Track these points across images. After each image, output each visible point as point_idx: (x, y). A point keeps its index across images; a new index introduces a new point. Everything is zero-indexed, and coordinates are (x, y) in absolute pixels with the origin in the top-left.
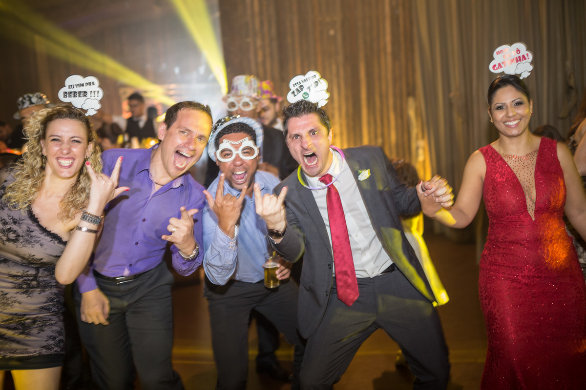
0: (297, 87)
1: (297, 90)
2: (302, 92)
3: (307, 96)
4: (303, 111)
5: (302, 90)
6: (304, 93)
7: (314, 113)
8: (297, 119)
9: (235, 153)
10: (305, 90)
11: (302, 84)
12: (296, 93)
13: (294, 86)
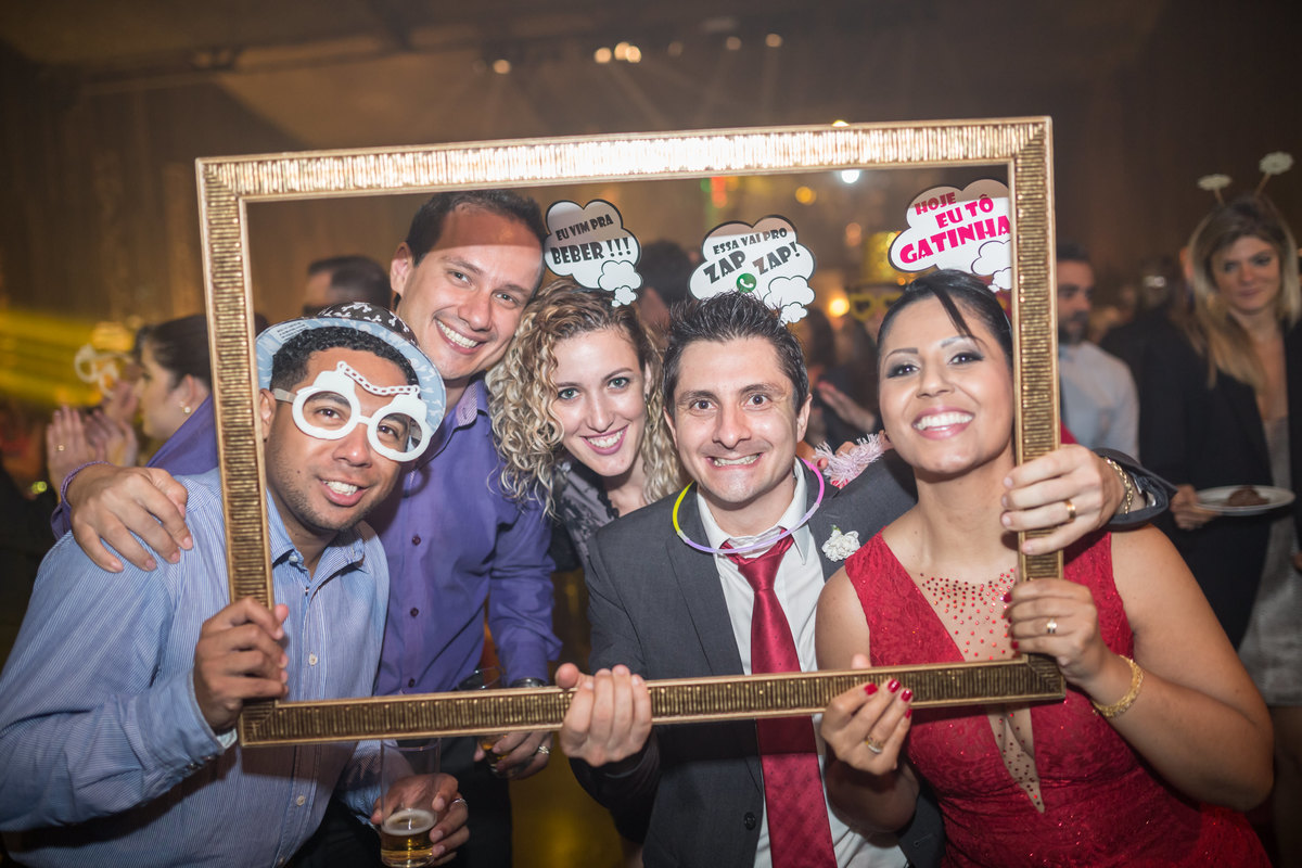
0: (726, 255)
1: (723, 263)
2: (737, 273)
3: (751, 286)
4: (735, 325)
5: (738, 265)
6: (742, 276)
7: (764, 335)
8: (715, 345)
9: (356, 417)
10: (748, 267)
11: (742, 247)
12: (718, 272)
13: (716, 253)
